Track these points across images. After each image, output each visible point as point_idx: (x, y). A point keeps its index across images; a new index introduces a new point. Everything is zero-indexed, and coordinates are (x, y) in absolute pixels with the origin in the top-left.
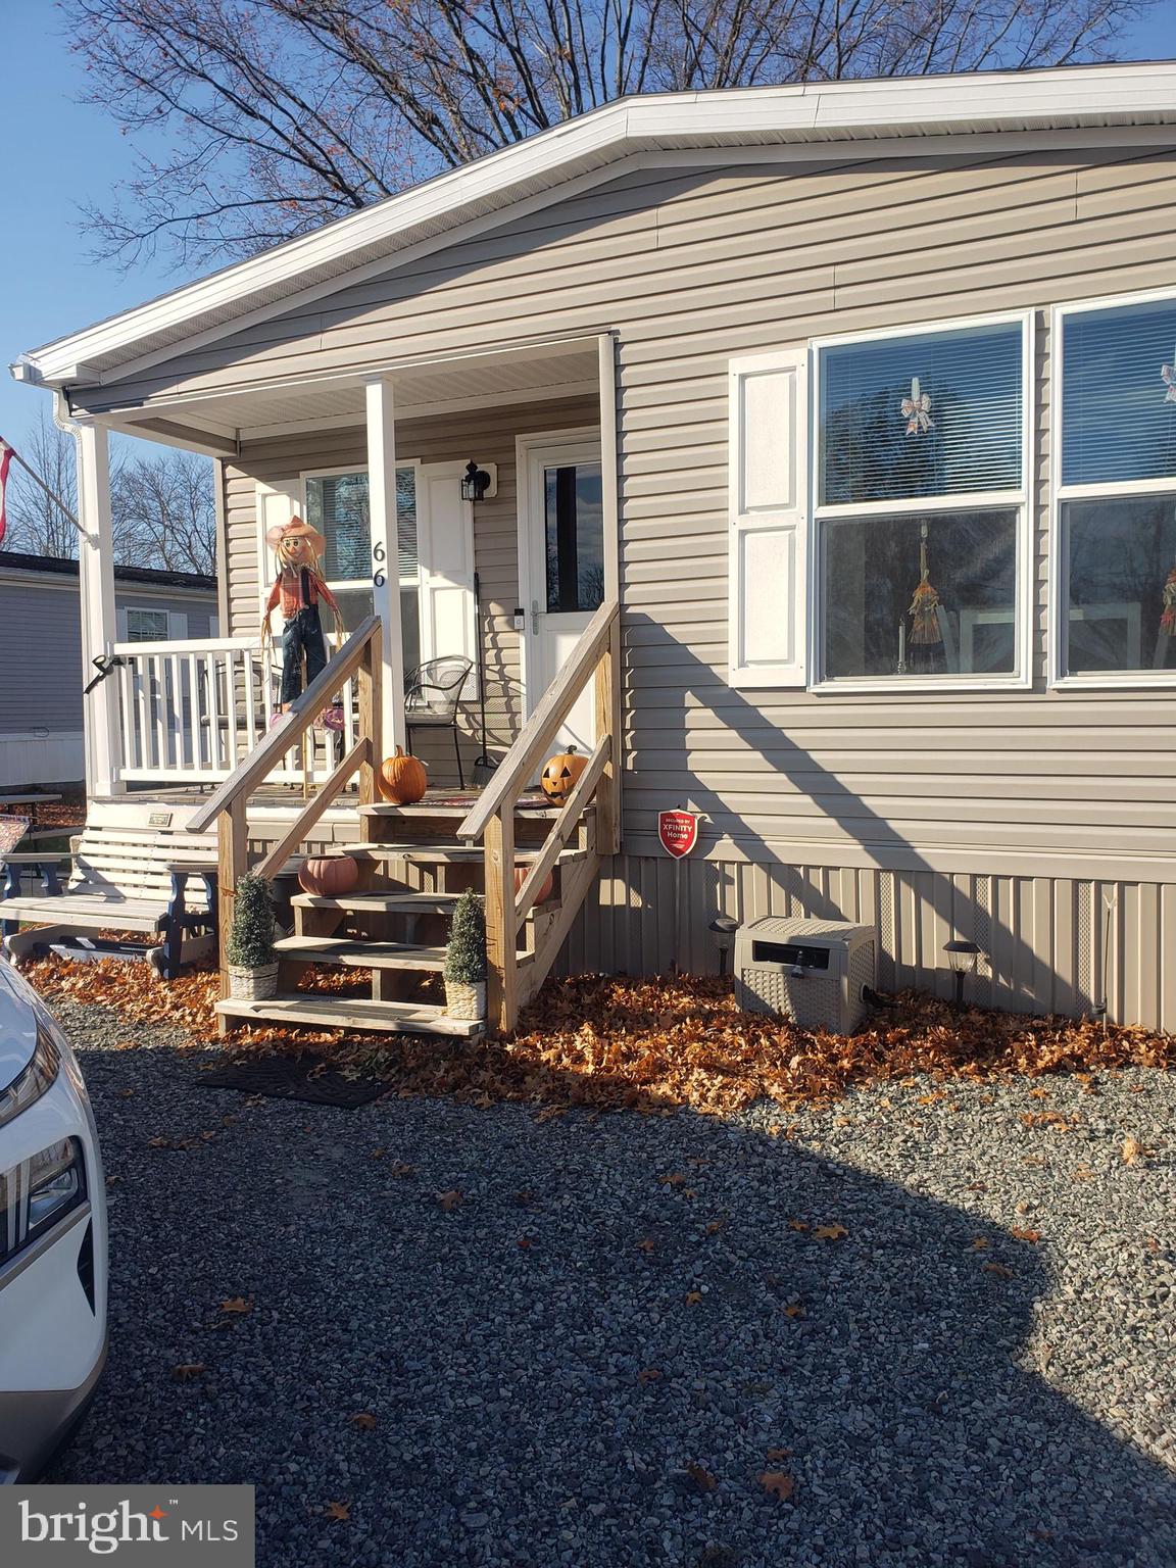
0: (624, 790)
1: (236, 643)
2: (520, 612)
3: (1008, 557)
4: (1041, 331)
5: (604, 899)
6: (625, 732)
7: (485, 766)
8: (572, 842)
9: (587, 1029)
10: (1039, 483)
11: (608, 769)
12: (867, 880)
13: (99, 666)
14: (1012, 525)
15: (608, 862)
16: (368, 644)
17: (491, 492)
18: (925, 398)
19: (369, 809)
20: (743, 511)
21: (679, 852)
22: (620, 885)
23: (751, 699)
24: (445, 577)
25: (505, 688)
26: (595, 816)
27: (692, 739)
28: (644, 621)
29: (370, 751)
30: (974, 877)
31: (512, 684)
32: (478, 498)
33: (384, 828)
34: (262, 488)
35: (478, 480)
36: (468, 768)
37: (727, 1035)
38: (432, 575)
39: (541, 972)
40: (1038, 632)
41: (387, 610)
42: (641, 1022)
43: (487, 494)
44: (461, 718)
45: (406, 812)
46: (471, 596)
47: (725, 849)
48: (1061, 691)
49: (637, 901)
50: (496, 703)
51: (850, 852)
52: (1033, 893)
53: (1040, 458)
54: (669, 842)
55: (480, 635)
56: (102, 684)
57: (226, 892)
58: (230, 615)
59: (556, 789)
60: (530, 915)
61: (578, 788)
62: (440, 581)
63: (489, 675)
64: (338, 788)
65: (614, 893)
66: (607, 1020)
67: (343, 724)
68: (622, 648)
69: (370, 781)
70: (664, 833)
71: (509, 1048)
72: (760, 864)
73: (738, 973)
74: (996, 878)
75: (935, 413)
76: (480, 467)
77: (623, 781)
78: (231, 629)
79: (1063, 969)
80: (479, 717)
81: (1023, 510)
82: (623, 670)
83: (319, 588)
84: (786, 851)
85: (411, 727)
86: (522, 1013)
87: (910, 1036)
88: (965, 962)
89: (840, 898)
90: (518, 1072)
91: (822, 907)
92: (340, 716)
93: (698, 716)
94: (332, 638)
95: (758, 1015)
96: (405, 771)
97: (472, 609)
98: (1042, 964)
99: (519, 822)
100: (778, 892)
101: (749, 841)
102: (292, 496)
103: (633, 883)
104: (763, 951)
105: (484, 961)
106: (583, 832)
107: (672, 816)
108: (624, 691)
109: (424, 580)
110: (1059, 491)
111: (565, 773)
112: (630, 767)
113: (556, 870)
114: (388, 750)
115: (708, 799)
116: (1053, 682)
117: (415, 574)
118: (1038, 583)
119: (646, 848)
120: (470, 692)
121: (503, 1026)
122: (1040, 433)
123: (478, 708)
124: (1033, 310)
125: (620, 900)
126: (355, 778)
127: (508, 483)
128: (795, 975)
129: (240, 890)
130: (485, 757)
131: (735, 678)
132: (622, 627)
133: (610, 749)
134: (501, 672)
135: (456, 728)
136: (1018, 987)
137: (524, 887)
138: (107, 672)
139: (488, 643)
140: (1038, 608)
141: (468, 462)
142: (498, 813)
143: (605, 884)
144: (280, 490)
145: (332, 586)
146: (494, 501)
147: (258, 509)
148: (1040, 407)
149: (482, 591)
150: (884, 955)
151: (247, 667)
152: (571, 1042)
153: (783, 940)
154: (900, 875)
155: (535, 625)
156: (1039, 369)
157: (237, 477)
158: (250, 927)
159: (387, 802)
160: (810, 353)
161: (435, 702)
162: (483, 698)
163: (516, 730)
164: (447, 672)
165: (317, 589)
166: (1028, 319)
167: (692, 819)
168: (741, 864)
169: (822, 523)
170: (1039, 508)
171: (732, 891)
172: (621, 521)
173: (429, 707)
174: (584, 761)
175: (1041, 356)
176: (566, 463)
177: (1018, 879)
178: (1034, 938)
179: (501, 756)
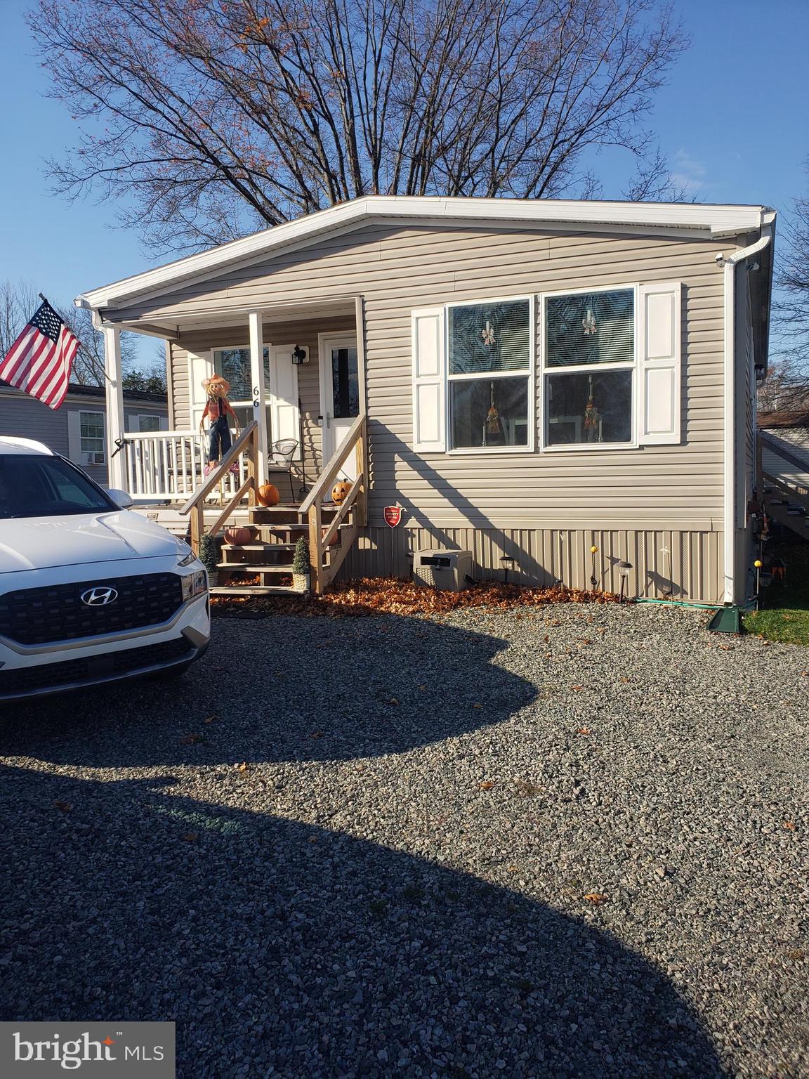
0: (369, 498)
1: (177, 433)
2: (321, 418)
3: (524, 397)
4: (537, 303)
5: (361, 547)
6: (369, 472)
7: (305, 491)
8: (345, 520)
9: (352, 591)
10: (536, 367)
11: (362, 489)
12: (470, 533)
13: (118, 444)
14: (526, 384)
15: (362, 530)
16: (252, 433)
17: (306, 360)
18: (492, 330)
19: (254, 509)
20: (418, 376)
21: (393, 525)
22: (368, 541)
23: (423, 457)
24: (285, 400)
25: (314, 454)
26: (357, 510)
27: (398, 475)
28: (377, 423)
29: (253, 483)
30: (513, 530)
31: (317, 452)
32: (300, 363)
33: (260, 517)
34: (191, 355)
35: (299, 354)
36: (297, 493)
37: (408, 593)
38: (278, 399)
39: (333, 573)
40: (536, 429)
41: (259, 416)
42: (373, 590)
43: (304, 361)
44: (293, 469)
45: (271, 509)
46: (297, 409)
47: (412, 523)
48: (545, 452)
49: (375, 547)
50: (310, 461)
51: (463, 522)
52: (536, 536)
53: (536, 356)
54: (389, 520)
55: (302, 428)
56: (119, 452)
57: (196, 542)
58: (174, 418)
59: (338, 497)
60: (328, 549)
61: (348, 495)
62: (282, 402)
63: (306, 448)
64: (240, 502)
65: (365, 543)
66: (358, 588)
67: (239, 471)
68: (367, 435)
69: (253, 496)
70: (387, 516)
71: (320, 598)
72: (427, 529)
73: (414, 570)
74: (521, 530)
75: (495, 336)
76: (301, 348)
77: (368, 495)
78: (175, 426)
79: (548, 568)
80: (301, 469)
81: (530, 378)
82: (368, 445)
83: (227, 407)
84: (437, 523)
85: (271, 472)
86: (325, 588)
87: (482, 592)
88: (509, 565)
89: (460, 542)
90: (325, 606)
91: (452, 544)
92: (238, 467)
93: (401, 465)
94: (233, 431)
95: (421, 585)
96: (270, 491)
97: (298, 416)
98: (539, 566)
99: (323, 512)
100: (435, 541)
101: (422, 519)
102: (207, 360)
103: (373, 540)
104: (425, 561)
105: (309, 565)
106: (351, 516)
107: (389, 509)
108: (368, 454)
109: (274, 402)
110: (544, 370)
111: (343, 490)
112: (371, 488)
113: (339, 531)
114: (261, 482)
115: (405, 501)
116: (542, 449)
117: (269, 399)
118: (536, 408)
119: (379, 524)
120: (297, 456)
121: (317, 591)
122: (536, 346)
123: (301, 464)
124: (533, 295)
125: (368, 547)
126: (246, 496)
127: (314, 356)
128: (437, 569)
129: (202, 540)
130: (305, 488)
131: (416, 448)
132: (367, 426)
133: (362, 480)
134: (312, 447)
135: (290, 474)
136: (531, 575)
137: (325, 536)
138: (121, 447)
139: (305, 433)
140: (536, 419)
141: (295, 345)
142: (314, 504)
143: (361, 540)
144: (201, 357)
145: (232, 404)
146: (308, 364)
147: (189, 366)
148: (536, 335)
149: (303, 407)
150: (478, 565)
151: (183, 444)
152: (345, 597)
153: (431, 556)
154: (485, 531)
155: (328, 424)
156: (536, 319)
157: (179, 351)
158: (207, 556)
159: (260, 505)
160: (445, 309)
161: (280, 460)
162: (303, 459)
163: (319, 474)
164: (286, 447)
165: (226, 407)
166: (531, 298)
167: (398, 510)
168: (419, 529)
169: (450, 382)
170: (536, 377)
171: (416, 540)
172: (366, 379)
173: (277, 463)
174: (349, 486)
175: (537, 314)
176: (343, 347)
177: (530, 531)
178: (536, 556)
179: (311, 487)
